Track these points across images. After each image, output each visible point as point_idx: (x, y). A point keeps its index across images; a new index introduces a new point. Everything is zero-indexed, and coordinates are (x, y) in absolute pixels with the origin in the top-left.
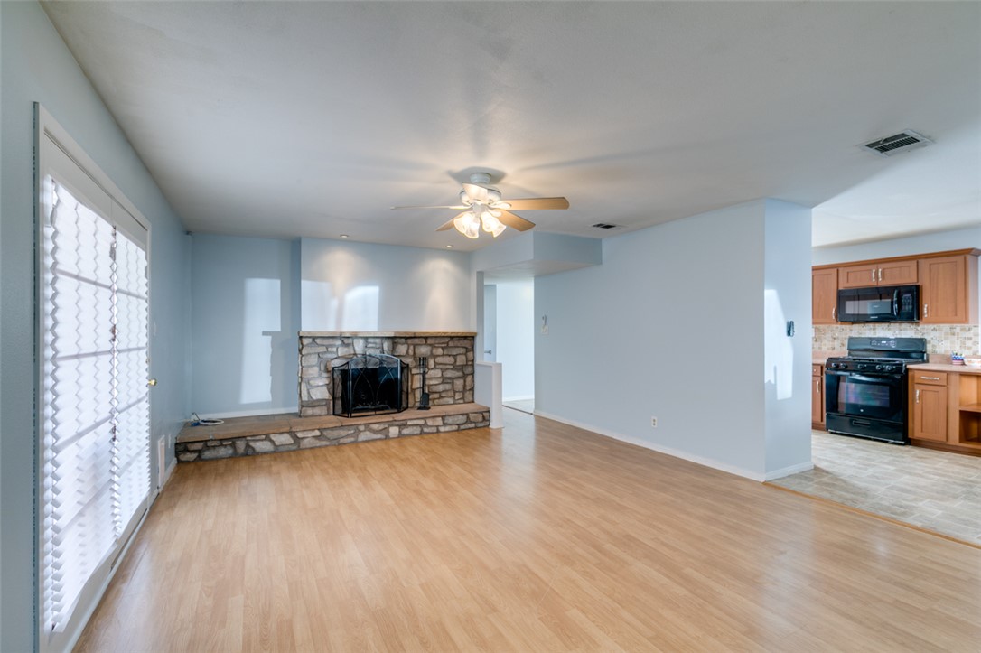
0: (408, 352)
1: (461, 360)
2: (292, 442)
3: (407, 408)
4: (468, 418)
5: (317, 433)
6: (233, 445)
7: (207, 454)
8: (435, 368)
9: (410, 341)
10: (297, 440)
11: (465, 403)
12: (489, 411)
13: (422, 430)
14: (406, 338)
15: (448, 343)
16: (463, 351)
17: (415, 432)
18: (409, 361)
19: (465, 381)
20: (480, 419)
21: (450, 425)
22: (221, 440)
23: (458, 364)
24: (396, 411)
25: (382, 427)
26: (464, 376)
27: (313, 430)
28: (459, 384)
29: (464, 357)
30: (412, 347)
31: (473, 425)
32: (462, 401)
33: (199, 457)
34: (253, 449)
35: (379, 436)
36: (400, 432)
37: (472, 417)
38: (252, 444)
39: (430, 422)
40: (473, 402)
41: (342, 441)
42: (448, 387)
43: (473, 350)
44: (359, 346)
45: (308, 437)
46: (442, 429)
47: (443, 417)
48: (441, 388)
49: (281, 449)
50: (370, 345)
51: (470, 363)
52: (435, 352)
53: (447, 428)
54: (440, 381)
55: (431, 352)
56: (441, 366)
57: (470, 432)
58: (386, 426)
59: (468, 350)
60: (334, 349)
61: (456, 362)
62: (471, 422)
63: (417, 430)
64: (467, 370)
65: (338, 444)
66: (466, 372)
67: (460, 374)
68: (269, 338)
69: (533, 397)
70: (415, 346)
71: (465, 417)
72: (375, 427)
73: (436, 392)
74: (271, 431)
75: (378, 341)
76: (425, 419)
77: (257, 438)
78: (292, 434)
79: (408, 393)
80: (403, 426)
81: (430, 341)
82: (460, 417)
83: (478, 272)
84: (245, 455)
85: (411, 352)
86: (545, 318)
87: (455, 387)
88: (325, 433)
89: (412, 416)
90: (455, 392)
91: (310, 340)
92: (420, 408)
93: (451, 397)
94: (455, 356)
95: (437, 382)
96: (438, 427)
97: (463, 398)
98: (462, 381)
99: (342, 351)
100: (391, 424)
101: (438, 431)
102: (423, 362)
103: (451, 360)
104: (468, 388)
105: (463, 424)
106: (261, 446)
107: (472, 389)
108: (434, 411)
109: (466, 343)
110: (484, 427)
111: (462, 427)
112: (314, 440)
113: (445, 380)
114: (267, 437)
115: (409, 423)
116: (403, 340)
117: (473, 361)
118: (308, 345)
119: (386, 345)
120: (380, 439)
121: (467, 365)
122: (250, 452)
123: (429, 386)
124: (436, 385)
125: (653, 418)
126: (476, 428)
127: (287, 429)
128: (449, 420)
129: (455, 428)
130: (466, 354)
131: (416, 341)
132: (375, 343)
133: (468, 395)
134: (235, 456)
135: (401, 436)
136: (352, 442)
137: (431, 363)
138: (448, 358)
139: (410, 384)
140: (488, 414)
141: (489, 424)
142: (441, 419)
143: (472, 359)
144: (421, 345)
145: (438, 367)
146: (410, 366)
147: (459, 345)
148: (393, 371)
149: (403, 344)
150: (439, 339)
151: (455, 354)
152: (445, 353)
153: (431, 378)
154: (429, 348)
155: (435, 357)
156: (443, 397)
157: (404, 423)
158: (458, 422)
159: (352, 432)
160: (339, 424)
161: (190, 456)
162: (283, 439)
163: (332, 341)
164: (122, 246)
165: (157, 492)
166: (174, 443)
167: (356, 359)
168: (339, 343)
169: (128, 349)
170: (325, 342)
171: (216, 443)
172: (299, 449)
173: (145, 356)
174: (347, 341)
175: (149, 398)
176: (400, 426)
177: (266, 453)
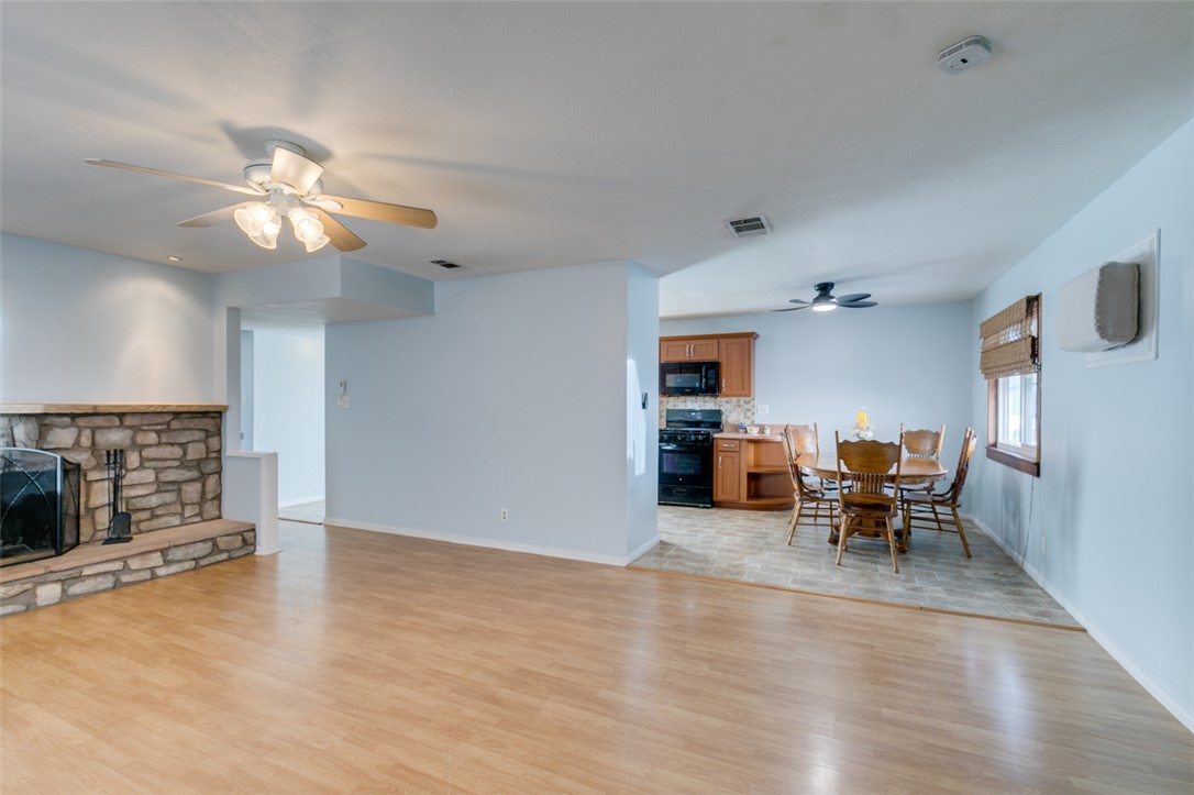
0: (77, 443)
1: (196, 451)
3: (77, 543)
4: (215, 545)
8: (141, 467)
9: (82, 422)
11: (203, 520)
12: (254, 530)
13: (117, 581)
14: (73, 416)
15: (168, 424)
16: (199, 435)
17: (102, 587)
18: (81, 458)
19: (204, 486)
20: (238, 541)
21: (179, 561)
23: (189, 457)
24: (53, 552)
25: (17, 589)
26: (203, 478)
28: (192, 491)
29: (202, 446)
30: (87, 433)
31: (224, 556)
32: (198, 519)
36: (63, 591)
37: (222, 543)
39: (134, 564)
40: (220, 517)
42: (169, 497)
43: (219, 433)
46: (162, 572)
47: (164, 551)
48: (154, 501)
51: (214, 455)
52: (140, 439)
53: (173, 569)
54: (153, 488)
55: (133, 439)
56: (153, 464)
57: (219, 567)
58: (29, 586)
59: (209, 434)
61: (185, 454)
62: (221, 551)
63: (106, 582)
64: (209, 467)
66: (206, 471)
67: (194, 474)
69: (322, 497)
70: (94, 431)
71: (209, 545)
73: (144, 509)
76: (124, 559)
79: (78, 517)
80: (71, 579)
81: (128, 421)
82: (200, 545)
83: (229, 309)
85: (85, 441)
86: (344, 384)
87: (184, 496)
89: (91, 560)
90: (183, 505)
92: (108, 541)
93: (175, 514)
94: (183, 446)
95: (146, 492)
96: (152, 569)
97: (200, 514)
98: (198, 486)
100: (40, 580)
101: (154, 577)
102: (116, 458)
103: (177, 451)
104: (209, 496)
105: (205, 557)
107: (218, 497)
108: (139, 542)
109: (208, 423)
110: (246, 555)
111: (203, 562)
113: (161, 487)
115: (87, 572)
116: (67, 420)
117: (219, 451)
119: (20, 431)
120: (12, 614)
121: (207, 458)
123: (129, 499)
124: (143, 496)
125: (503, 510)
126: (230, 559)
128: (178, 554)
129: (189, 565)
130: (205, 441)
131: (98, 421)
133: (210, 509)
135: (66, 598)
137: (133, 459)
138: (170, 448)
139: (83, 500)
140: (251, 534)
141: (255, 550)
142: (159, 554)
143: (218, 448)
144: (109, 428)
145: (147, 465)
146: (83, 467)
147: (192, 426)
148: (44, 478)
149: (64, 427)
150: (149, 417)
151: (184, 441)
152: (164, 440)
153: (133, 486)
154: (128, 433)
155: (141, 447)
156: (157, 516)
157: (75, 573)
158: (196, 555)
176: (64, 581)
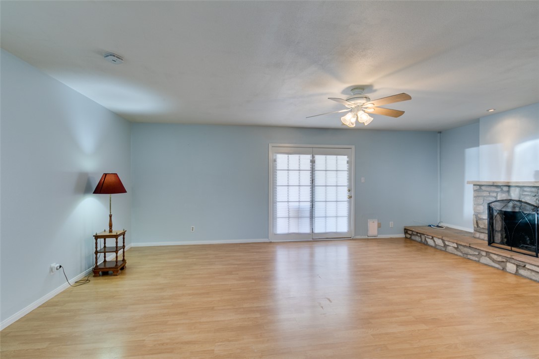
2: (443, 245)
5: (456, 246)
6: (421, 236)
7: (413, 237)
10: (445, 246)
17: (534, 278)
22: (417, 233)
25: (500, 259)
27: (453, 243)
33: (411, 237)
34: (427, 242)
35: (497, 266)
36: (517, 270)
38: (427, 239)
41: (469, 256)
44: (515, 195)
45: (452, 246)
49: (438, 247)
58: (504, 260)
60: (495, 194)
65: (465, 257)
72: (495, 257)
74: (435, 236)
75: (533, 190)
77: (429, 237)
78: (443, 241)
84: (424, 244)
88: (460, 247)
91: (478, 187)
99: (502, 196)
100: (509, 260)
106: (430, 242)
112: (454, 249)
114: (432, 238)
115: (528, 266)
118: (476, 190)
120: (498, 269)
122: (426, 243)
127: (440, 237)
132: (532, 192)
134: (421, 242)
135: (517, 274)
136: (476, 261)
157: (522, 264)
159: (477, 253)
160: (468, 245)
161: (408, 236)
162: (439, 242)
163: (493, 189)
164: (319, 159)
165: (366, 237)
166: (404, 228)
167: (511, 204)
168: (499, 190)
169: (326, 186)
170: (488, 189)
171: (415, 233)
172: (445, 251)
173: (346, 189)
174: (505, 189)
175: (350, 202)
176: (518, 266)
177: (432, 246)
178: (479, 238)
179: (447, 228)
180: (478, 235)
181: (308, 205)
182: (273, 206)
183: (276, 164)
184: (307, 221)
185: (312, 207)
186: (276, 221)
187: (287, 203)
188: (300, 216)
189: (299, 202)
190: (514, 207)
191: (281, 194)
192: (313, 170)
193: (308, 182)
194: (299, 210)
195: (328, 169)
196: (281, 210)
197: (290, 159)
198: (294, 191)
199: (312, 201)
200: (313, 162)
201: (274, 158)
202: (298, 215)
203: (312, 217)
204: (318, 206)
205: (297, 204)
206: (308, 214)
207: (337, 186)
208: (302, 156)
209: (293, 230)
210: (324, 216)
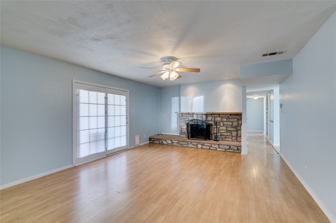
1: (235, 124)
2: (171, 143)
4: (230, 147)
5: (177, 142)
6: (159, 141)
7: (155, 142)
8: (223, 126)
9: (213, 116)
10: (172, 143)
13: (210, 148)
14: (211, 114)
15: (229, 117)
16: (236, 120)
17: (207, 148)
18: (213, 123)
19: (237, 133)
20: (236, 148)
21: (222, 148)
22: (157, 139)
23: (233, 125)
25: (196, 144)
26: (237, 131)
27: (176, 141)
28: (234, 133)
29: (237, 123)
30: (213, 118)
31: (232, 151)
35: (195, 147)
36: (202, 147)
37: (232, 147)
38: (163, 141)
39: (213, 146)
41: (184, 145)
42: (229, 134)
43: (241, 119)
44: (195, 117)
45: (175, 142)
46: (218, 149)
48: (226, 134)
49: (169, 144)
50: (199, 117)
51: (240, 125)
52: (223, 120)
53: (220, 149)
54: (225, 131)
55: (222, 120)
56: (226, 126)
59: (238, 120)
60: (188, 118)
61: (233, 124)
62: (232, 149)
63: (208, 148)
65: (182, 146)
66: (238, 129)
67: (235, 129)
68: (176, 114)
70: (214, 117)
72: (194, 143)
73: (224, 136)
75: (201, 115)
76: (211, 144)
78: (171, 141)
79: (212, 134)
80: (203, 145)
81: (221, 116)
82: (226, 146)
83: (243, 87)
84: (161, 144)
85: (213, 120)
87: (232, 134)
88: (179, 142)
89: (207, 143)
90: (232, 137)
91: (181, 115)
93: (230, 138)
95: (224, 132)
96: (216, 148)
97: (236, 140)
98: (236, 132)
99: (191, 118)
100: (199, 143)
101: (216, 150)
102: (217, 123)
103: (231, 123)
104: (238, 136)
105: (227, 149)
106: (165, 142)
107: (240, 137)
108: (219, 142)
109: (238, 117)
110: (238, 153)
111: (227, 150)
112: (176, 144)
113: (227, 131)
114: (166, 140)
115: (205, 144)
116: (210, 115)
118: (181, 116)
119: (204, 117)
120: (195, 148)
121: (238, 126)
122: (162, 143)
123: (221, 133)
124: (224, 133)
126: (234, 152)
127: (170, 139)
128: (221, 146)
129: (224, 150)
131: (215, 116)
132: (200, 116)
133: (238, 138)
134: (159, 144)
135: (202, 148)
136: (186, 147)
137: (222, 124)
138: (229, 122)
139: (213, 131)
140: (240, 147)
141: (241, 152)
142: (217, 145)
143: (241, 124)
144: (217, 117)
145: (224, 126)
146: (213, 124)
147: (234, 117)
148: (203, 126)
149: (210, 116)
150: (225, 115)
151: (232, 121)
152: (228, 120)
153: (221, 130)
154: (221, 118)
155: (223, 122)
156: (227, 138)
157: (203, 144)
158: (225, 148)
159: (187, 143)
160: (183, 140)
161: (152, 142)
162: (169, 142)
163: (187, 115)
164: (110, 96)
165: (134, 146)
166: (149, 138)
167: (194, 121)
168: (189, 116)
169: (114, 116)
170: (186, 115)
171: (156, 140)
172: (173, 145)
173: (125, 117)
174: (192, 115)
175: (127, 126)
176: (202, 145)
177: (165, 144)
178: (182, 137)
179: (166, 135)
180: (181, 136)
181: (104, 130)
182: (76, 134)
183: (79, 98)
184: (103, 142)
185: (106, 131)
186: (79, 147)
187: (88, 130)
188: (98, 140)
189: (97, 128)
190: (195, 122)
191: (83, 124)
192: (106, 105)
193: (103, 114)
194: (97, 135)
195: (115, 104)
196: (83, 136)
197: (90, 95)
198: (93, 120)
199: (106, 128)
200: (106, 98)
201: (78, 92)
202: (96, 139)
203: (106, 139)
204: (110, 130)
205: (96, 130)
206: (103, 137)
207: (120, 116)
208: (99, 93)
209: (93, 152)
210: (113, 137)
